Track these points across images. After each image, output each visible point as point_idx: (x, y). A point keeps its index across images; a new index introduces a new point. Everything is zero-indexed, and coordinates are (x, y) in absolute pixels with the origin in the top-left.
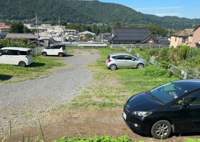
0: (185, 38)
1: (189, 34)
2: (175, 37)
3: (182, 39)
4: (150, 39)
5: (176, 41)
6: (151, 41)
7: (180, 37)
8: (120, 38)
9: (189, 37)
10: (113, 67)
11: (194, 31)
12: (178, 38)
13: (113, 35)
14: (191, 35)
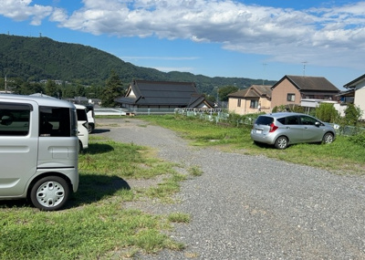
0: (254, 100)
1: (261, 94)
2: (237, 100)
3: (249, 101)
4: (202, 102)
5: (239, 105)
6: (205, 106)
7: (247, 98)
9: (261, 99)
10: (283, 143)
11: (274, 87)
12: (243, 101)
13: (132, 94)
14: (264, 96)
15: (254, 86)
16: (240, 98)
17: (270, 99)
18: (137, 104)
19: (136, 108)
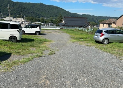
1: (113, 22)
4: (89, 25)
6: (90, 26)
7: (107, 24)
8: (69, 24)
9: (112, 24)
11: (118, 19)
12: (105, 25)
13: (63, 22)
14: (114, 23)
15: (110, 19)
16: (104, 23)
17: (116, 24)
18: (64, 25)
19: (64, 27)
